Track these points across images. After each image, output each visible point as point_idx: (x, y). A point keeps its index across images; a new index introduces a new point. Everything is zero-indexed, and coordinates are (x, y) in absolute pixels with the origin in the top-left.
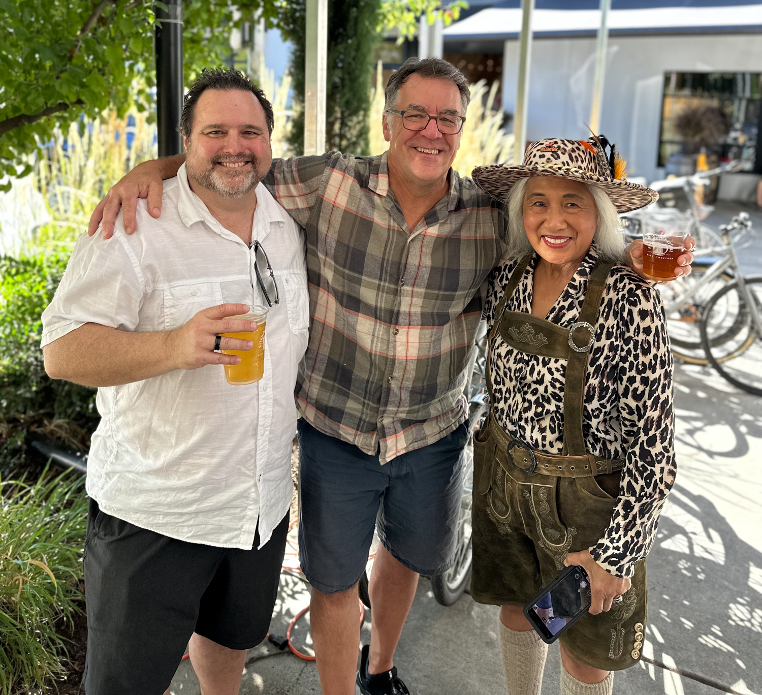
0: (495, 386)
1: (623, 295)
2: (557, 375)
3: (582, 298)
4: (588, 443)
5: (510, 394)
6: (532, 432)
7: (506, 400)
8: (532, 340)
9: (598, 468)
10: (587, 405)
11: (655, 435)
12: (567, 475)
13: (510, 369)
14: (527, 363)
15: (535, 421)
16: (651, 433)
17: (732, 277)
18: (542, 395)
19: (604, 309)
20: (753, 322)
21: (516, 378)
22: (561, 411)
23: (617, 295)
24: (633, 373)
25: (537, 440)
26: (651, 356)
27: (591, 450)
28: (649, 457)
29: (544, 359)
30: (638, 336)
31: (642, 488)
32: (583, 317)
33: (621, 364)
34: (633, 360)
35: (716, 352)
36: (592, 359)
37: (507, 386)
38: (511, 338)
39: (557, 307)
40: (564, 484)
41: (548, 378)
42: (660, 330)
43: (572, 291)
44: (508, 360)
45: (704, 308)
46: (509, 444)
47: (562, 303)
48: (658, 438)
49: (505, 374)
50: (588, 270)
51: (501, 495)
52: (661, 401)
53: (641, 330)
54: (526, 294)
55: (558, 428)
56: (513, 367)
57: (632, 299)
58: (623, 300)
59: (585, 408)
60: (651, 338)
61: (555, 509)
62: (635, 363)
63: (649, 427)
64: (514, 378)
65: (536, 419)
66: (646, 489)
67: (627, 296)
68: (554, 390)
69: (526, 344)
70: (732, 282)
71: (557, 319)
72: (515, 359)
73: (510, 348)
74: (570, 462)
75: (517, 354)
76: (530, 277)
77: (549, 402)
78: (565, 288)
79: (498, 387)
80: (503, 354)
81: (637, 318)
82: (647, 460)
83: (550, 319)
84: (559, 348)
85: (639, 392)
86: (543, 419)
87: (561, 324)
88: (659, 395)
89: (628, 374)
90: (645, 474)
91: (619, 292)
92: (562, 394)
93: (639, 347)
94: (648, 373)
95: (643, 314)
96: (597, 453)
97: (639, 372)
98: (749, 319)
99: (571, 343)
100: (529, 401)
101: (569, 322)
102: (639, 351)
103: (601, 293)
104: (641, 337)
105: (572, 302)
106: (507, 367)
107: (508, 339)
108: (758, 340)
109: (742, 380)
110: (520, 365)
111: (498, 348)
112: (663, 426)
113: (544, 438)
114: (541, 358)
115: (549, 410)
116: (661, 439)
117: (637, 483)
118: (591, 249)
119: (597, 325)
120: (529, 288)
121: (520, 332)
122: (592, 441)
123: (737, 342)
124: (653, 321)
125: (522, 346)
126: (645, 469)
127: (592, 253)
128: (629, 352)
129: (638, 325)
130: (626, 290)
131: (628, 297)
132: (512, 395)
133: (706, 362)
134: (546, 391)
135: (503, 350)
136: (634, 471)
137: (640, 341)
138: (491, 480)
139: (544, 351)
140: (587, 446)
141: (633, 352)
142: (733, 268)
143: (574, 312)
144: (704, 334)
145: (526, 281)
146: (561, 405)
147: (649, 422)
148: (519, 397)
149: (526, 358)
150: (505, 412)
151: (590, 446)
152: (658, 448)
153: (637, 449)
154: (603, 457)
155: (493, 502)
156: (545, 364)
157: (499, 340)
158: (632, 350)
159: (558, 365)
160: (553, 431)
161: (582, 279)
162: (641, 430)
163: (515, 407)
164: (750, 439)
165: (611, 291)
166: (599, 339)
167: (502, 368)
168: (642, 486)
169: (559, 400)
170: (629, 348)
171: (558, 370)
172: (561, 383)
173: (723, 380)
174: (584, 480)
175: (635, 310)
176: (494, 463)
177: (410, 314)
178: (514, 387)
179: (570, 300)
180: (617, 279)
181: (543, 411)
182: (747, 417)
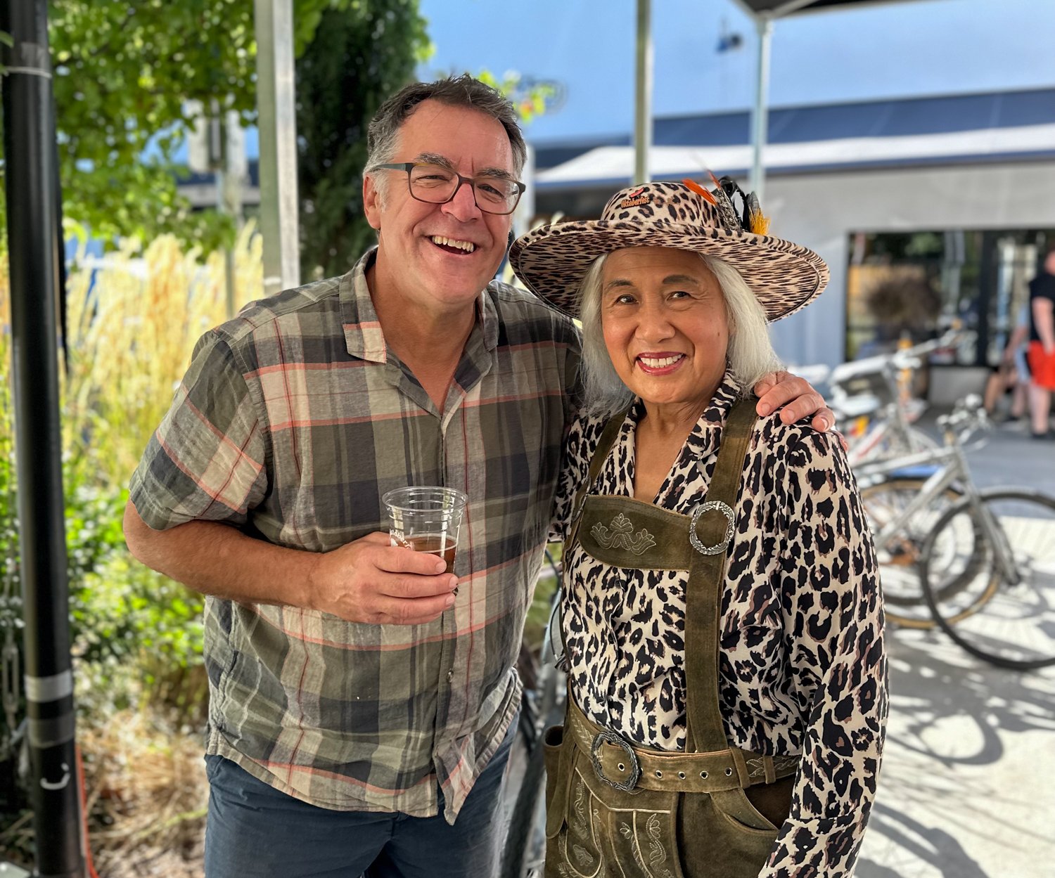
0: (571, 635)
1: (781, 448)
2: (673, 600)
3: (713, 460)
4: (731, 727)
5: (596, 647)
6: (633, 710)
7: (589, 656)
8: (629, 543)
9: (750, 772)
10: (727, 651)
11: (849, 698)
12: (695, 788)
13: (596, 600)
14: (625, 584)
15: (638, 691)
16: (843, 695)
17: (960, 494)
18: (649, 641)
19: (751, 474)
20: (997, 559)
21: (607, 614)
22: (682, 667)
23: (771, 447)
24: (807, 588)
25: (640, 726)
26: (834, 553)
27: (736, 740)
28: (841, 739)
29: (651, 574)
30: (809, 519)
31: (831, 797)
32: (716, 492)
33: (785, 574)
34: (804, 565)
35: (945, 610)
36: (733, 565)
37: (591, 632)
38: (596, 544)
39: (672, 479)
40: (691, 807)
41: (658, 606)
42: (848, 504)
43: (695, 449)
44: (593, 584)
45: (923, 544)
46: (595, 740)
47: (679, 472)
48: (856, 703)
49: (589, 610)
50: (722, 411)
51: (584, 836)
52: (858, 634)
53: (815, 508)
54: (625, 465)
55: (677, 700)
56: (602, 595)
57: (795, 454)
58: (781, 459)
59: (724, 658)
60: (832, 521)
61: (675, 856)
62: (809, 569)
63: (840, 683)
64: (603, 615)
65: (638, 686)
66: (837, 798)
67: (786, 450)
68: (669, 628)
69: (620, 550)
70: (960, 501)
71: (671, 501)
72: (604, 580)
73: (597, 563)
74: (699, 763)
75: (608, 572)
76: (630, 435)
77: (660, 652)
78: (684, 445)
79: (577, 636)
80: (585, 576)
81: (806, 487)
82: (838, 745)
83: (660, 501)
84: (674, 551)
85: (820, 623)
86: (651, 685)
87: (679, 507)
88: (855, 624)
89: (799, 592)
90: (835, 771)
91: (773, 442)
92: (682, 635)
93: (813, 539)
94: (834, 585)
95: (817, 479)
96: (747, 745)
97: (817, 585)
98: (989, 555)
99: (695, 541)
100: (629, 656)
101: (691, 502)
102: (813, 547)
103: (746, 448)
104: (816, 520)
105: (695, 467)
106: (592, 596)
107: (592, 546)
108: (1004, 587)
109: (986, 649)
110: (613, 591)
111: (577, 566)
112: (864, 679)
113: (652, 721)
114: (646, 573)
115: (663, 668)
116: (861, 703)
117: (822, 789)
118: (727, 377)
119: (740, 504)
120: (630, 454)
121: (610, 532)
122: (738, 723)
123: (973, 593)
124: (835, 489)
125: (613, 555)
126: (835, 761)
127: (729, 382)
128: (795, 549)
129: (809, 500)
130: (785, 439)
131: (790, 451)
132: (601, 648)
133: (931, 625)
134: (655, 632)
135: (585, 569)
136: (814, 766)
137: (814, 528)
138: (566, 809)
139: (650, 560)
140: (728, 732)
141: (804, 550)
142: (962, 480)
143: (699, 484)
144: (925, 584)
145: (624, 443)
146: (682, 654)
147: (840, 674)
148: (611, 651)
149: (624, 577)
150: (588, 680)
151: (734, 732)
152: (856, 722)
153: (819, 726)
154: (758, 753)
155: (570, 851)
156: (653, 581)
157: (579, 552)
158: (801, 545)
159: (675, 582)
160: (666, 706)
161: (712, 427)
162: (826, 690)
163: (604, 670)
164: (1006, 737)
165: (761, 441)
166: (743, 528)
167: (584, 600)
168: (831, 793)
169: (679, 645)
170: (796, 544)
171: (674, 590)
172: (680, 613)
173: (957, 650)
174: (725, 795)
175: (802, 473)
176: (571, 776)
177: (471, 553)
178: (603, 633)
179: (692, 464)
180: (770, 421)
181: (651, 670)
182: (996, 702)
